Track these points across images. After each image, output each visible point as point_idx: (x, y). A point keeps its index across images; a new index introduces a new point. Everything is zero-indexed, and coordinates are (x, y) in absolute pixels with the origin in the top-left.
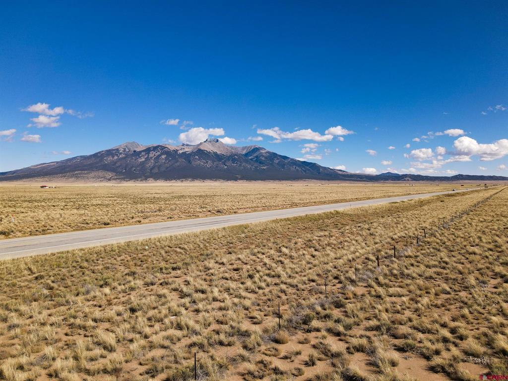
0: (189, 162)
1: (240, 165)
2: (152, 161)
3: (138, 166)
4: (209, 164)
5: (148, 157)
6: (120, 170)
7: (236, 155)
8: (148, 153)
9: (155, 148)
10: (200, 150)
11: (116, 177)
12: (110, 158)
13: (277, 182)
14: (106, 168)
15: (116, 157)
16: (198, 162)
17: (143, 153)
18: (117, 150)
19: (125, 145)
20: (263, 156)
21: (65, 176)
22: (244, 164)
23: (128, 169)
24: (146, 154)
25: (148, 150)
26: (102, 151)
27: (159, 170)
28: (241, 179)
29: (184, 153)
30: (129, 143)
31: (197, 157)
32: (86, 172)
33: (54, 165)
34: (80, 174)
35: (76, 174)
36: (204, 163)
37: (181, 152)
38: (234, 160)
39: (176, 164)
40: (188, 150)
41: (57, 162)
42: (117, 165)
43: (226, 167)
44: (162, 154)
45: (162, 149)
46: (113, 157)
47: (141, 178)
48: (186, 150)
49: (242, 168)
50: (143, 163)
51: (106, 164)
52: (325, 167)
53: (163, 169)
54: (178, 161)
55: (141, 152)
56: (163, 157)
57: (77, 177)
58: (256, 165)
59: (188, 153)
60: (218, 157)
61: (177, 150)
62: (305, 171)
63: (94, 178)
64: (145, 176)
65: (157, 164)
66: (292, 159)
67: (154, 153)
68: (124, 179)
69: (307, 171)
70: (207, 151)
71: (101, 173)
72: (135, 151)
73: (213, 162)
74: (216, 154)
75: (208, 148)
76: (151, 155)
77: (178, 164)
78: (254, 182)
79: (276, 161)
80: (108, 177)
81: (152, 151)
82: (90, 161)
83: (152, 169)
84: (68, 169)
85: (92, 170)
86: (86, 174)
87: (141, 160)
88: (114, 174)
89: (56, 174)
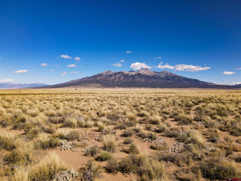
0: (134, 79)
1: (158, 81)
3: (111, 81)
4: (143, 80)
5: (115, 77)
6: (103, 83)
7: (156, 76)
8: (116, 75)
9: (119, 73)
10: (139, 74)
12: (99, 78)
13: (176, 89)
14: (97, 82)
15: (102, 77)
16: (138, 79)
17: (113, 75)
18: (102, 74)
19: (105, 72)
20: (170, 76)
21: (81, 86)
22: (160, 80)
23: (107, 82)
25: (115, 74)
26: (96, 75)
27: (120, 83)
28: (158, 87)
29: (132, 75)
30: (107, 71)
31: (138, 77)
32: (89, 84)
34: (87, 85)
36: (141, 80)
37: (130, 74)
38: (155, 78)
40: (133, 73)
41: (78, 80)
42: (102, 81)
43: (151, 82)
45: (122, 73)
46: (101, 77)
47: (112, 86)
48: (133, 74)
49: (159, 82)
50: (113, 80)
51: (98, 81)
52: (202, 81)
53: (122, 82)
54: (128, 79)
55: (112, 75)
56: (122, 77)
57: (86, 86)
58: (166, 80)
59: (133, 75)
60: (147, 77)
61: (129, 74)
62: (191, 84)
63: (92, 86)
64: (114, 86)
65: (119, 80)
66: (185, 78)
67: (118, 75)
68: (105, 87)
69: (193, 83)
70: (142, 74)
71: (95, 84)
72: (110, 74)
73: (145, 79)
74: (146, 75)
75: (143, 72)
76: (117, 76)
78: (165, 88)
79: (176, 79)
80: (99, 86)
81: (117, 74)
82: (91, 79)
83: (117, 82)
84: (82, 83)
85: (92, 83)
86: (89, 85)
87: (112, 79)
88: (101, 85)
89: (78, 85)
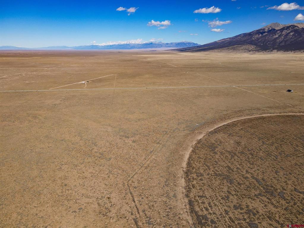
2: (283, 37)
3: (272, 41)
5: (281, 34)
6: (259, 44)
8: (282, 31)
9: (288, 28)
11: (255, 49)
12: (257, 36)
14: (251, 43)
17: (278, 32)
18: (264, 29)
19: (270, 25)
21: (228, 49)
23: (265, 43)
24: (280, 32)
26: (255, 31)
27: (285, 43)
30: (273, 24)
33: (228, 40)
34: (237, 47)
35: (235, 47)
39: (299, 39)
41: (230, 38)
42: (259, 40)
44: (292, 32)
45: (293, 28)
46: (259, 35)
51: (253, 40)
53: (287, 43)
54: (301, 36)
56: (292, 34)
57: (234, 49)
63: (242, 50)
65: (285, 39)
67: (286, 31)
68: (258, 51)
71: (247, 47)
72: (275, 30)
76: (283, 33)
77: (301, 38)
80: (250, 50)
81: (285, 29)
82: (245, 38)
83: (281, 42)
84: (231, 44)
85: (244, 45)
86: (239, 47)
87: (275, 37)
88: (255, 47)
89: (225, 47)
